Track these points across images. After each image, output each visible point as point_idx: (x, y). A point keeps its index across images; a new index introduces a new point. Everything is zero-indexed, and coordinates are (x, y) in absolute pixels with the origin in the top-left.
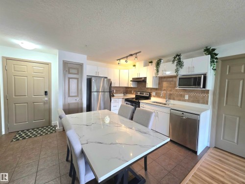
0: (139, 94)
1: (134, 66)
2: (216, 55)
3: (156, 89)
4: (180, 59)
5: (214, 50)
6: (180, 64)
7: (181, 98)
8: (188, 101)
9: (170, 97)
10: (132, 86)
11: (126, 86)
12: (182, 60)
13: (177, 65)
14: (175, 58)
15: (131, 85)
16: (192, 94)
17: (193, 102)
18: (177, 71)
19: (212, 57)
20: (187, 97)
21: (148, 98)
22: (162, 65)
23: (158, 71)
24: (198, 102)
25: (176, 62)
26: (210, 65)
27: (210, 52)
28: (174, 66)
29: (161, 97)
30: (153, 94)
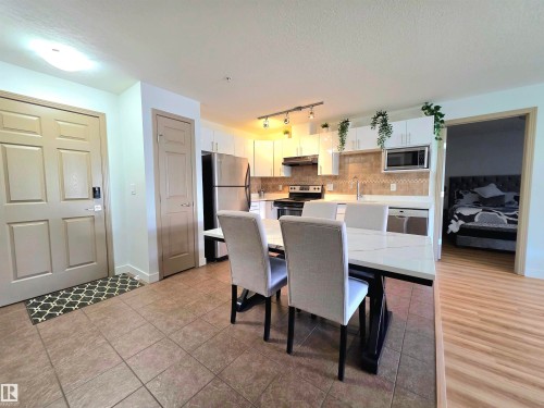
0: (297, 190)
1: (287, 133)
2: (442, 116)
3: (334, 178)
4: (385, 120)
5: (437, 108)
6: (385, 128)
7: (383, 189)
8: (397, 193)
9: (364, 190)
10: (283, 175)
11: (269, 175)
12: (389, 123)
13: (380, 131)
14: (375, 118)
15: (282, 172)
16: (403, 181)
17: (405, 194)
18: (381, 141)
19: (436, 120)
20: (393, 187)
21: (318, 196)
22: (351, 132)
23: (343, 142)
24: (412, 193)
25: (378, 126)
26: (432, 131)
27: (433, 111)
28: (375, 133)
29: (346, 193)
30: (329, 187)
